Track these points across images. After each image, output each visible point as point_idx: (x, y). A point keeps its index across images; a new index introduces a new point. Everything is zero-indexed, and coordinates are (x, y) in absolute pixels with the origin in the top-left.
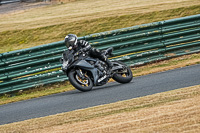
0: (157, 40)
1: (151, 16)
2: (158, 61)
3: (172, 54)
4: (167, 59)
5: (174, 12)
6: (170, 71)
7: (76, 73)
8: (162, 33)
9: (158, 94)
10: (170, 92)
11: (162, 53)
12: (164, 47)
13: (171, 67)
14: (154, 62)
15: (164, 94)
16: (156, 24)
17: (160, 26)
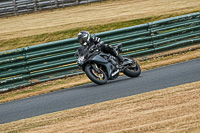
0: (22, 66)
1: (15, 42)
2: (23, 87)
3: (37, 80)
4: (32, 85)
5: (38, 38)
6: (34, 97)
7: (92, 68)
8: (26, 59)
9: (23, 120)
10: (34, 118)
11: (26, 79)
12: (28, 73)
13: (36, 93)
14: (19, 88)
15: (29, 120)
16: (20, 50)
17: (24, 52)
